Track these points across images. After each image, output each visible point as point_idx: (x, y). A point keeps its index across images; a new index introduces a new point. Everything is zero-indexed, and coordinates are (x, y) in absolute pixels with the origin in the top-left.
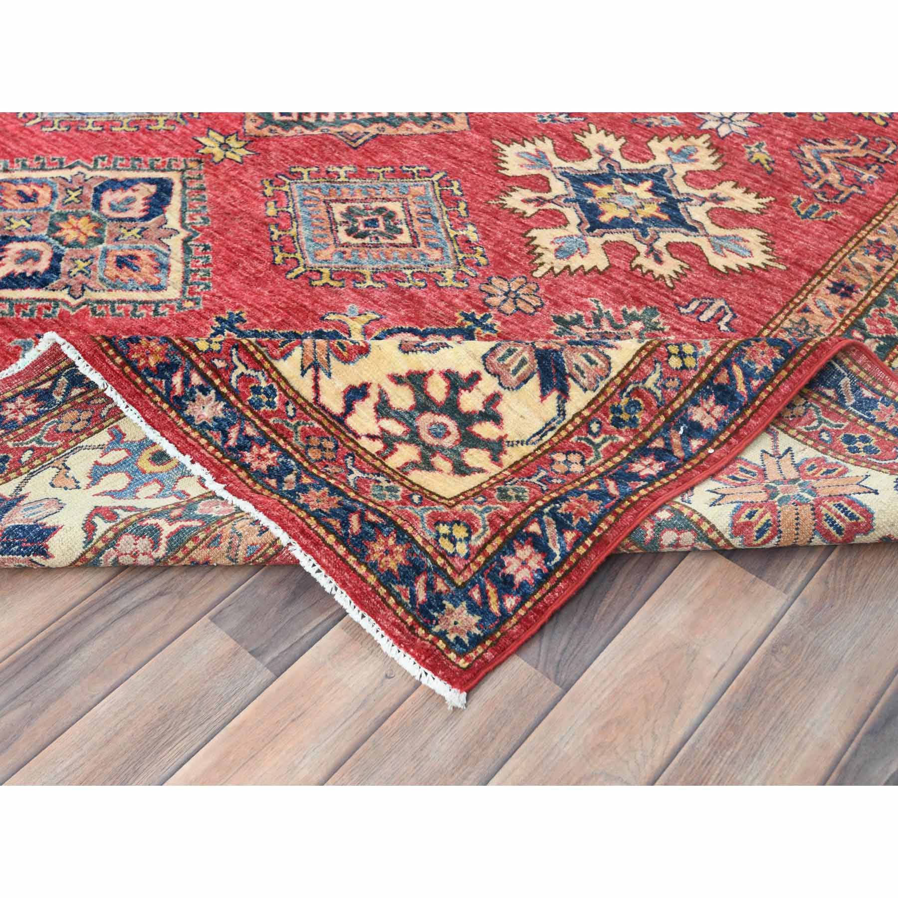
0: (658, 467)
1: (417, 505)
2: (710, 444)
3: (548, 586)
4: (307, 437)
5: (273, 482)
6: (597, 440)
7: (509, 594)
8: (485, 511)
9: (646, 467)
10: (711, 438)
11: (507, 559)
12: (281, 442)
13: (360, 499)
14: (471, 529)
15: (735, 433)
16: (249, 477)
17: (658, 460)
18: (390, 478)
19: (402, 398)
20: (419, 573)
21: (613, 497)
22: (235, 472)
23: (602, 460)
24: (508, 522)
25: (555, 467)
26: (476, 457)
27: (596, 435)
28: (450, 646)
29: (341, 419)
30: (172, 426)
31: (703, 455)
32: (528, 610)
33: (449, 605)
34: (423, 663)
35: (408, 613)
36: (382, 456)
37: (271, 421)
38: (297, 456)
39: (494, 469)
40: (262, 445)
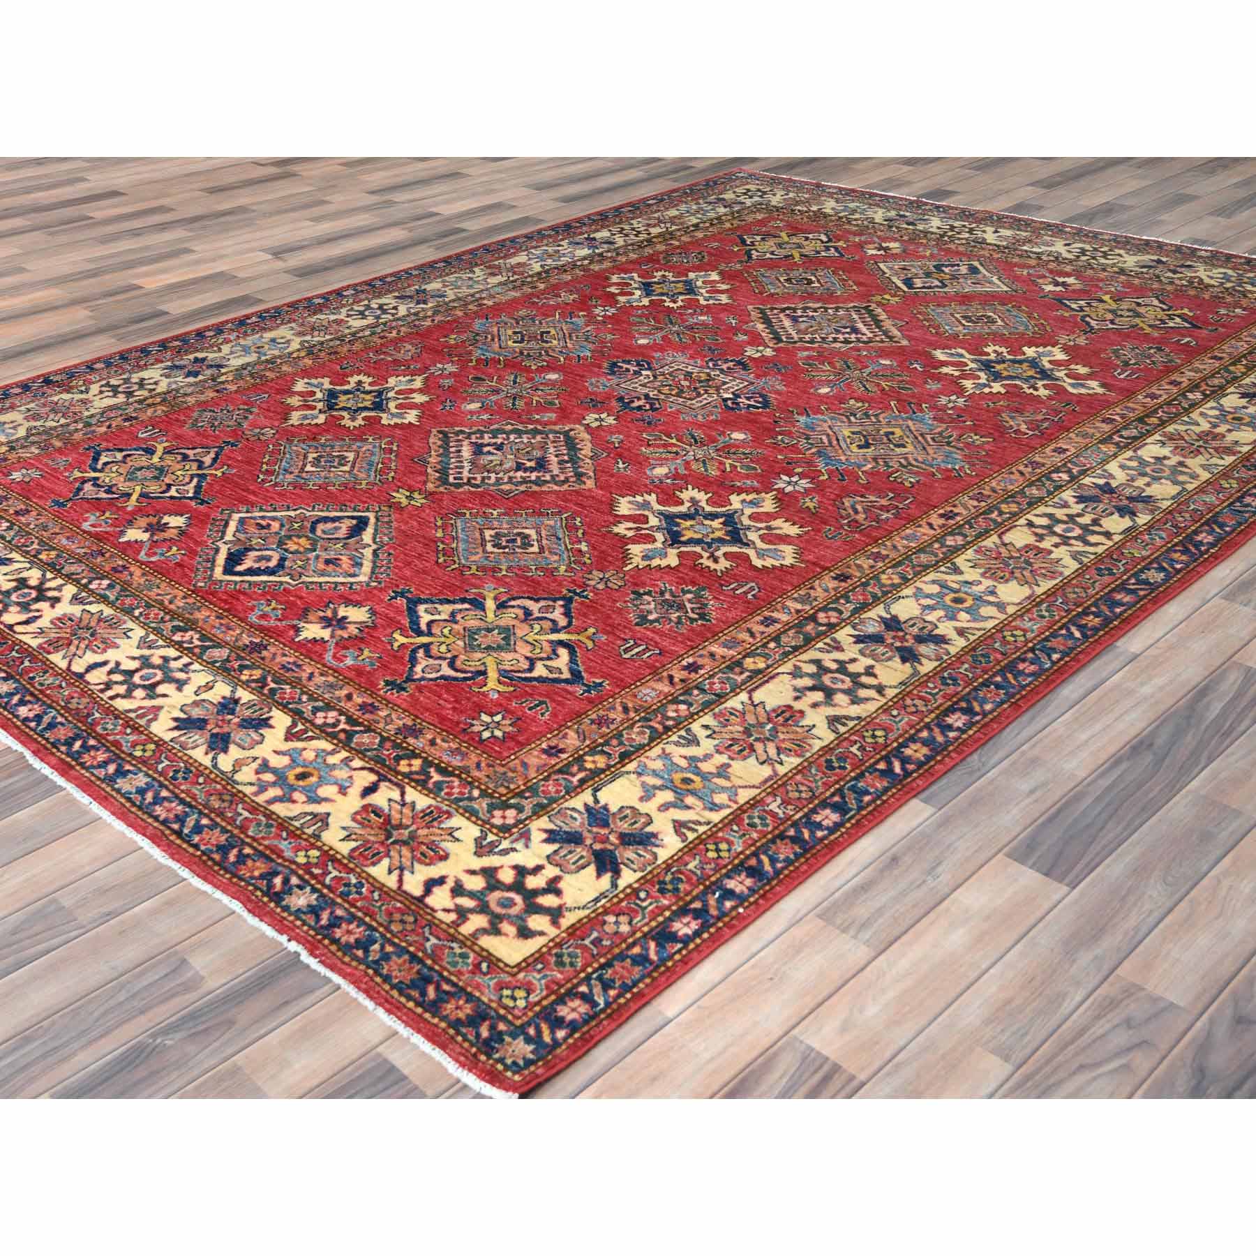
0: (694, 925)
1: (485, 974)
2: (741, 905)
3: (594, 1023)
4: (390, 914)
5: (360, 953)
6: (644, 904)
7: (560, 1028)
8: (543, 977)
9: (685, 927)
10: (741, 899)
11: (559, 1008)
12: (367, 919)
13: (437, 967)
14: (529, 992)
15: (763, 896)
16: (339, 950)
17: (695, 919)
18: (463, 944)
19: (476, 883)
20: (484, 1020)
21: (651, 962)
22: (326, 947)
23: (646, 920)
24: (561, 986)
25: (606, 928)
26: (537, 922)
27: (643, 900)
28: (507, 1068)
29: (420, 899)
30: (271, 913)
31: (734, 913)
32: (576, 1040)
33: (507, 1039)
34: (483, 1079)
35: (472, 1045)
36: (456, 925)
37: (359, 904)
38: (381, 929)
39: (552, 932)
40: (350, 923)
